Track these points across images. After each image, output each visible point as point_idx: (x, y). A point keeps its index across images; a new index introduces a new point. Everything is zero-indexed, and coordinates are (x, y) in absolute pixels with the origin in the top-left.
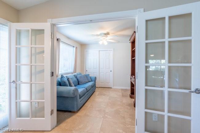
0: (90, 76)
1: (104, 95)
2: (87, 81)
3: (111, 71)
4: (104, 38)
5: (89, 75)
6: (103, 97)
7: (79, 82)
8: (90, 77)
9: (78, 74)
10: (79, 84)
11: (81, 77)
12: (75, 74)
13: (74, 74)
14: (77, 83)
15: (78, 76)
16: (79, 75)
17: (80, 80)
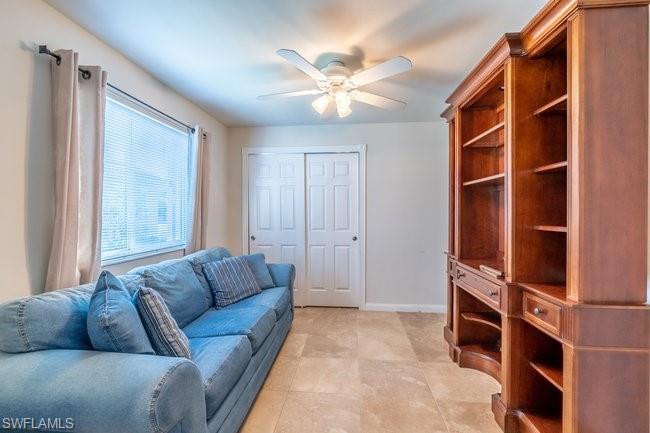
0: (267, 261)
1: (335, 350)
2: (254, 285)
3: (355, 239)
4: (338, 79)
5: (262, 257)
6: (333, 362)
7: (213, 295)
8: (269, 267)
9: (211, 257)
10: (214, 305)
11: (224, 270)
12: (199, 254)
13: (190, 257)
14: (208, 301)
15: (213, 268)
16: (216, 259)
17: (219, 285)
